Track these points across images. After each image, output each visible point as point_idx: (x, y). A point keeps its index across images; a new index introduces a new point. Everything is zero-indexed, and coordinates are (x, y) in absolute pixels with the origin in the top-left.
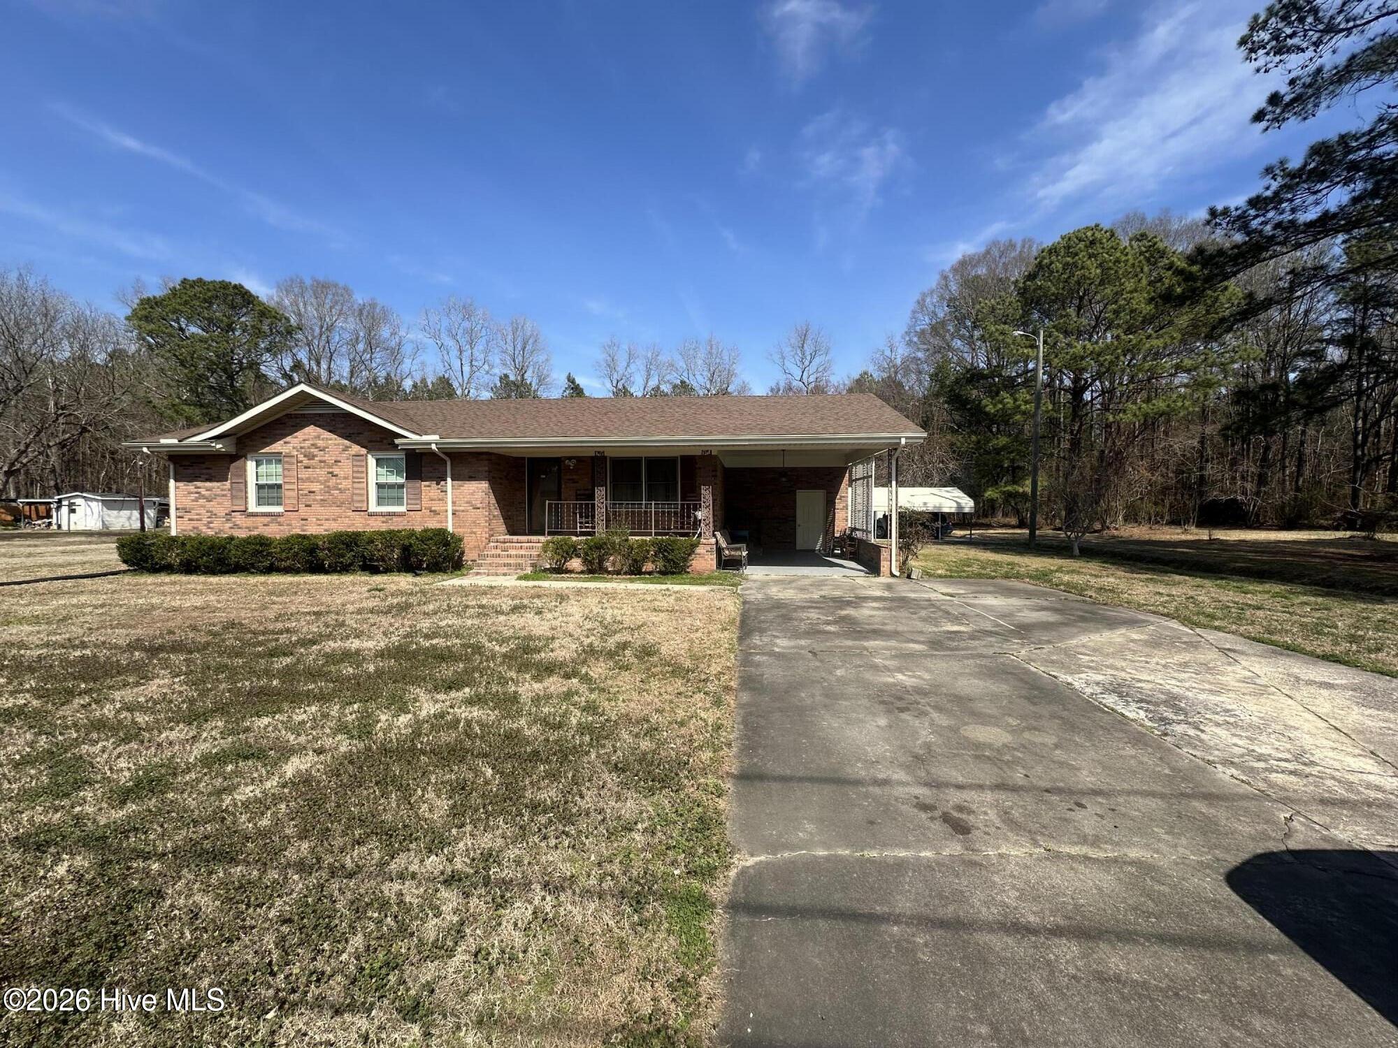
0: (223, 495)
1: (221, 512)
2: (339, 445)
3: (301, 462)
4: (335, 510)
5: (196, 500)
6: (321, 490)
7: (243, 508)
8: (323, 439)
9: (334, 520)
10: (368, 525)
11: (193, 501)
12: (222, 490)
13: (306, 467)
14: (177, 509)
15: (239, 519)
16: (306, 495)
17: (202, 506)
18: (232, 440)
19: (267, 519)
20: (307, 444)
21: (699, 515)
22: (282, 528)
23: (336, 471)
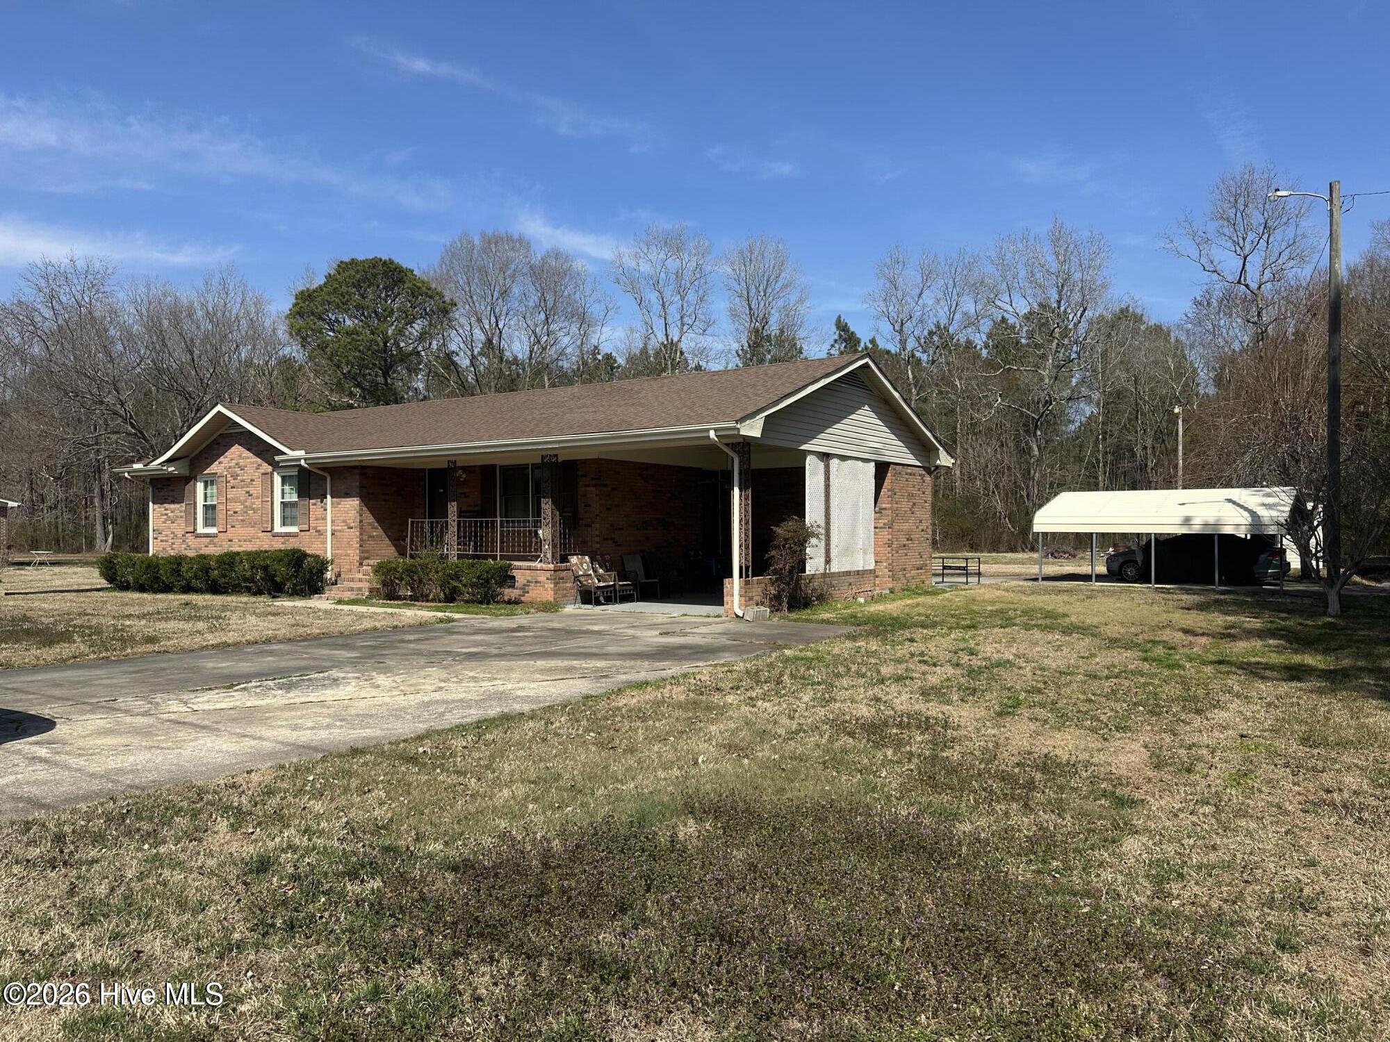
0: (181, 517)
1: (180, 533)
2: (253, 463)
3: (229, 482)
4: (251, 531)
5: (165, 521)
6: (241, 510)
7: (191, 529)
8: (243, 458)
9: (250, 539)
10: (273, 544)
12: (180, 512)
13: (231, 487)
14: (153, 531)
15: (191, 539)
16: (231, 515)
17: (168, 528)
18: (185, 462)
19: (208, 540)
20: (233, 463)
22: (216, 547)
23: (251, 490)
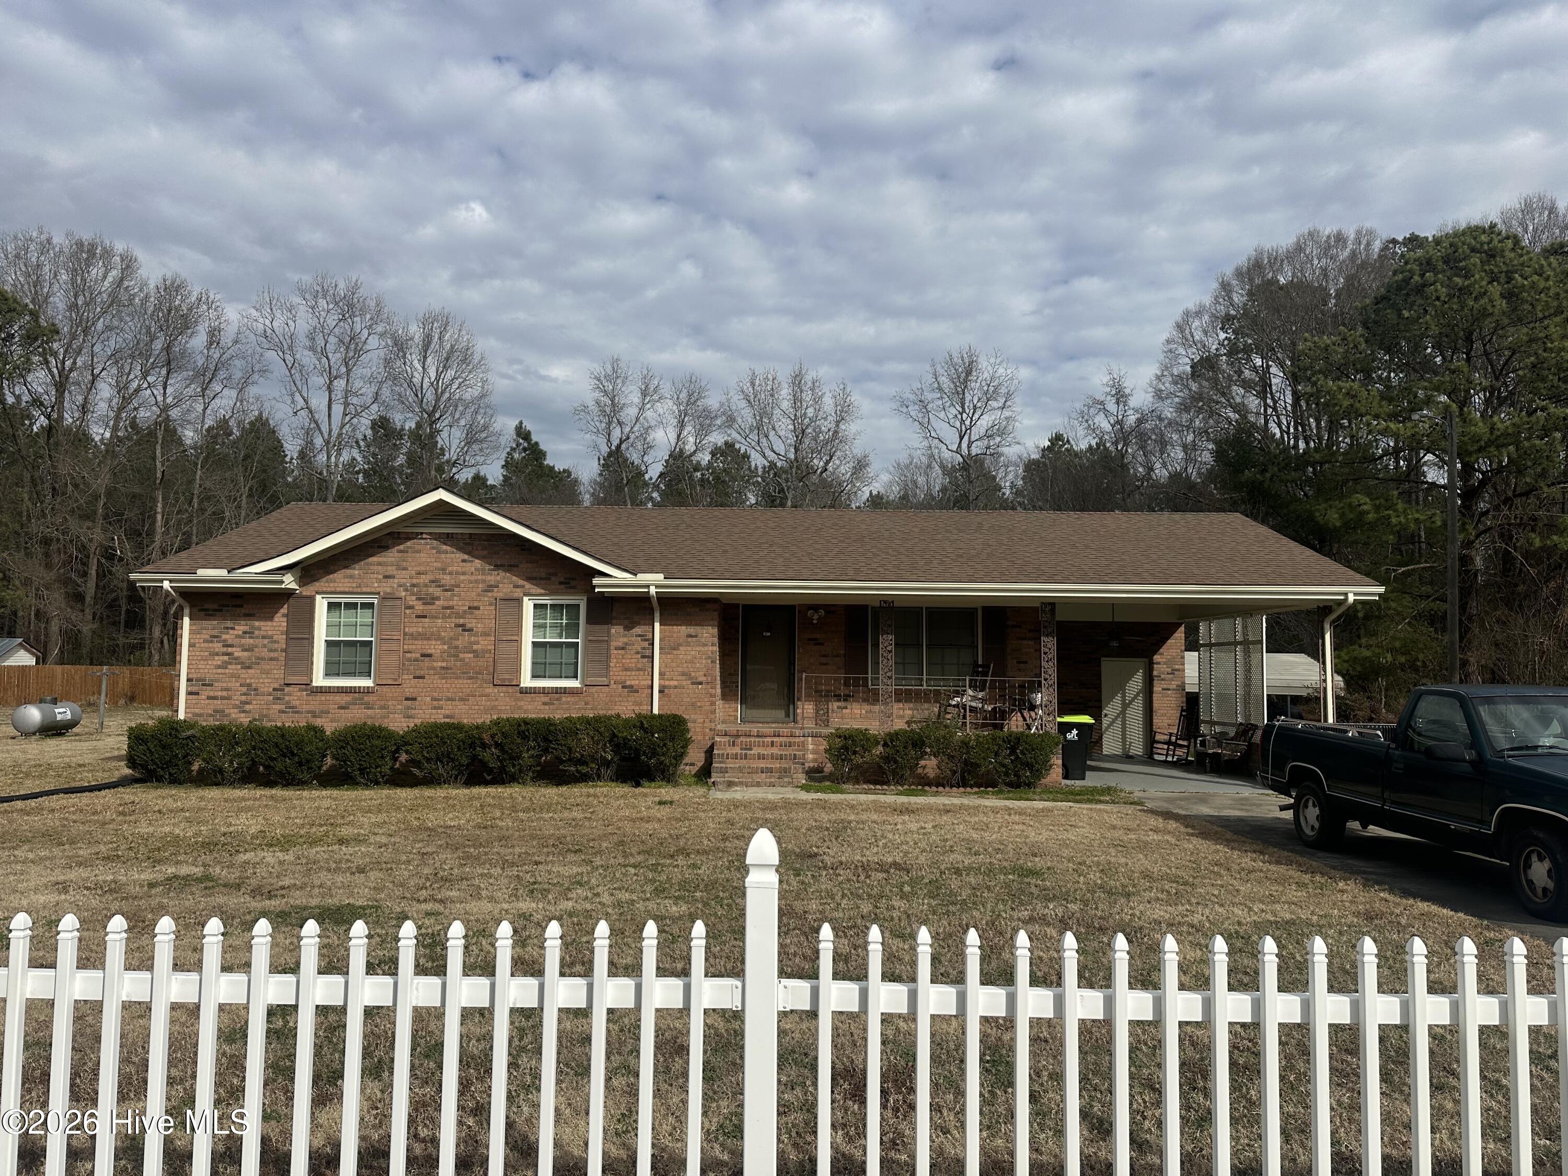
0: (272, 659)
1: (267, 684)
2: (476, 581)
3: (411, 607)
4: (465, 685)
5: (224, 666)
6: (443, 652)
7: (304, 680)
8: (451, 573)
9: (461, 699)
10: (520, 708)
11: (219, 667)
12: (271, 650)
13: (418, 617)
14: (188, 680)
15: (296, 697)
16: (416, 660)
17: (232, 676)
19: (347, 698)
20: (424, 579)
21: (1038, 698)
22: (370, 712)
23: (471, 623)
